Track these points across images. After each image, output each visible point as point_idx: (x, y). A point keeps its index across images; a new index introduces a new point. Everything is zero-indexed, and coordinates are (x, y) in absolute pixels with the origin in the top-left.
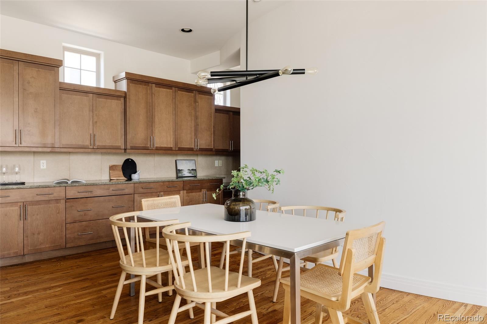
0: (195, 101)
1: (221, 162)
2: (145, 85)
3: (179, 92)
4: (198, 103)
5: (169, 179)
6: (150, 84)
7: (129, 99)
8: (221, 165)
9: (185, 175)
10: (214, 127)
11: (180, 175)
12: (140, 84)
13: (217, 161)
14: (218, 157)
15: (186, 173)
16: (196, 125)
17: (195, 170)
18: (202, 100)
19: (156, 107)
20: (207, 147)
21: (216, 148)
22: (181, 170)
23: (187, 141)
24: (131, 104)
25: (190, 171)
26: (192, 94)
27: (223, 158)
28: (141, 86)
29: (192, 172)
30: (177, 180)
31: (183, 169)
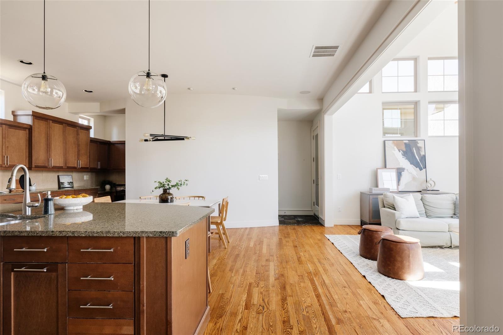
0: (78, 134)
1: (88, 176)
2: (45, 121)
3: (67, 127)
4: (79, 135)
5: (53, 190)
6: (49, 121)
7: (34, 131)
8: (88, 179)
9: (65, 186)
10: (89, 152)
11: (62, 186)
12: (42, 120)
13: (86, 176)
14: (86, 173)
15: (66, 185)
16: (79, 151)
17: (72, 182)
18: (82, 133)
19: (52, 138)
20: (85, 166)
21: (91, 167)
22: (63, 183)
23: (73, 162)
24: (35, 134)
25: (69, 183)
26: (75, 129)
27: (89, 174)
28: (42, 121)
29: (70, 184)
30: (58, 190)
31: (64, 182)
